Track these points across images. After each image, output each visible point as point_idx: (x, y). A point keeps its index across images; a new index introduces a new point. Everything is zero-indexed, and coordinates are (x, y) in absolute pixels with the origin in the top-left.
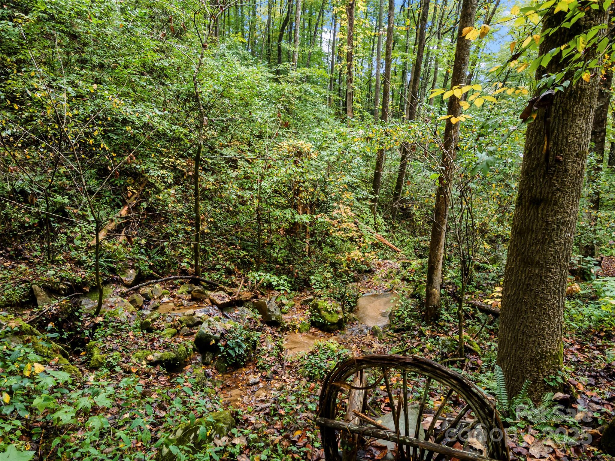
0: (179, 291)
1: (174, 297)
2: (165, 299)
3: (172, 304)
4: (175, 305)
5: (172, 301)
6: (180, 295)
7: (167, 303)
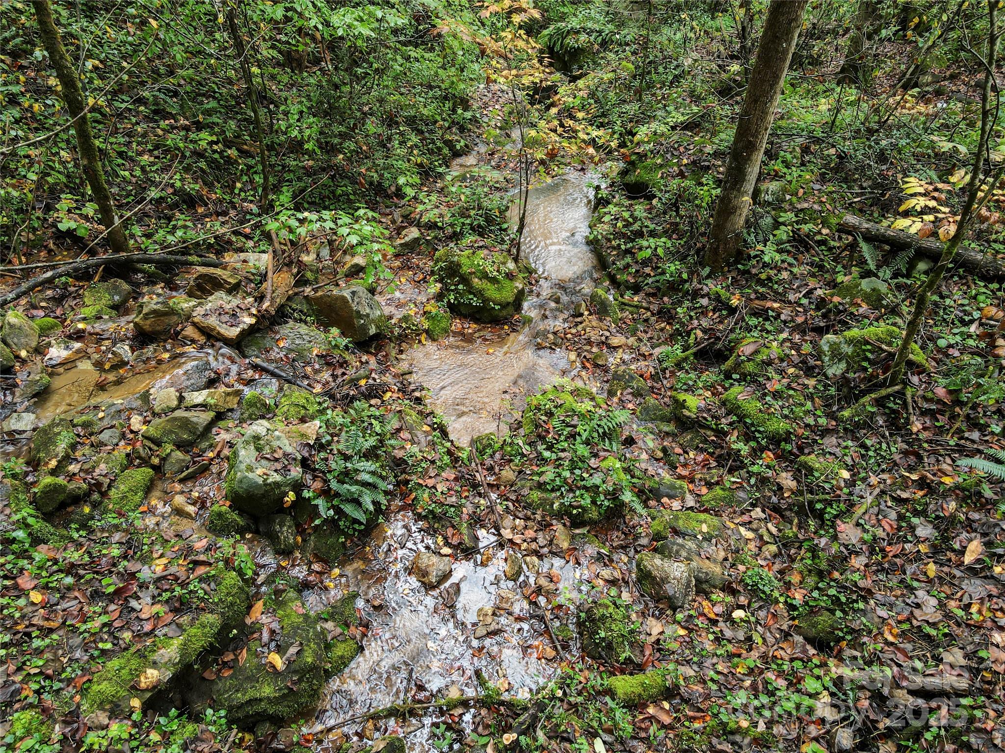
0: (87, 312)
1: (79, 336)
2: (57, 353)
3: (85, 366)
4: (99, 365)
5: (84, 354)
6: (98, 327)
7: (68, 364)
